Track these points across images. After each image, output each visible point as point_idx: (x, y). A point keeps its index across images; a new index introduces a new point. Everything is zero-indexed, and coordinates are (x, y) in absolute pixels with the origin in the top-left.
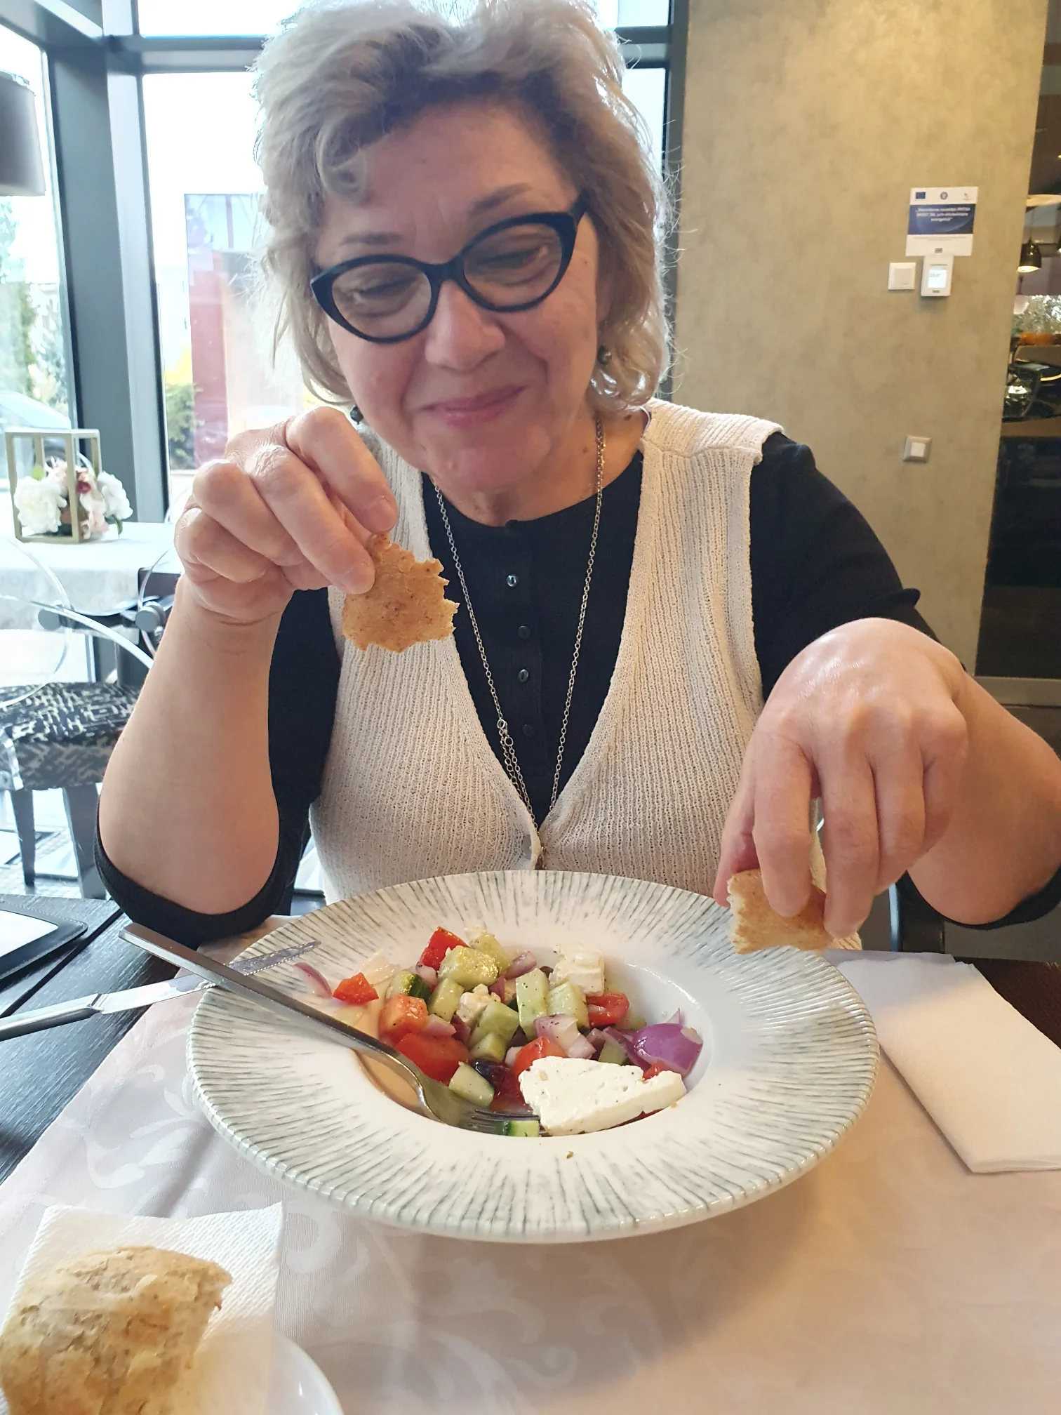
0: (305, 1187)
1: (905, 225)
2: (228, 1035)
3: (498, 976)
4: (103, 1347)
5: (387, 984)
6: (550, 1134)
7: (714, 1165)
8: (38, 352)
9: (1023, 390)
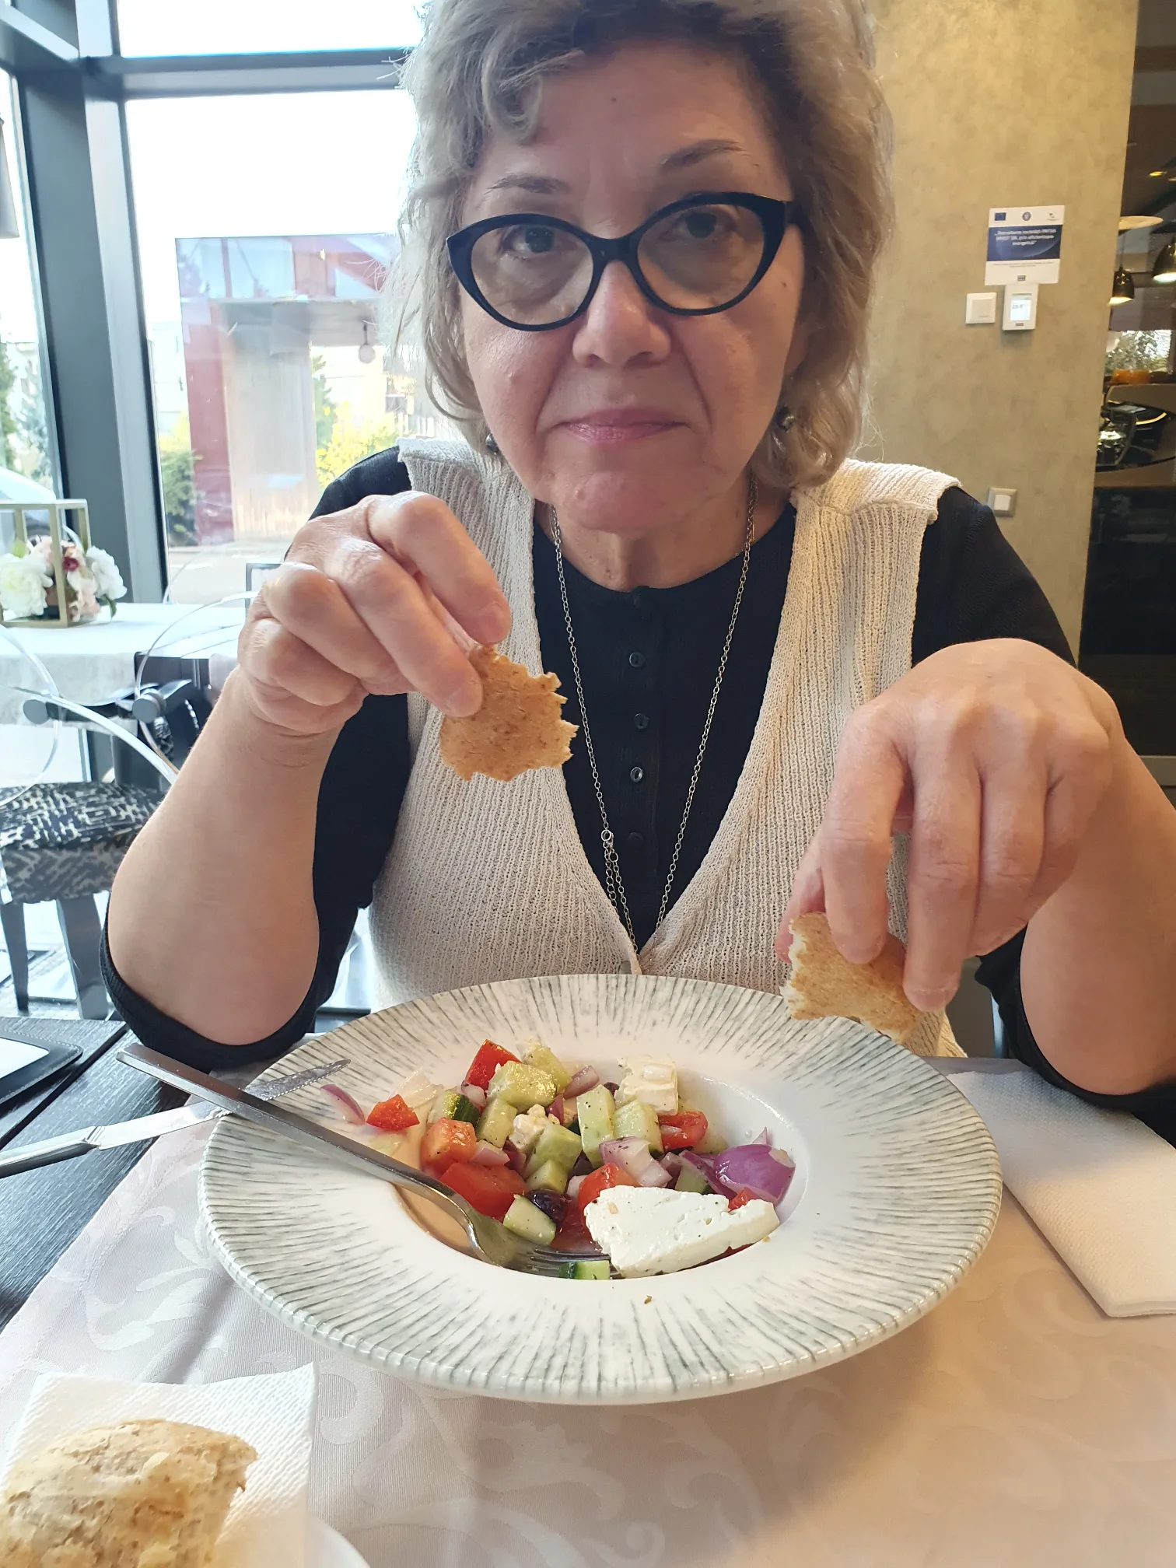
0: (341, 1345)
1: (984, 251)
2: (246, 1170)
3: (556, 1095)
4: (107, 1538)
5: (429, 1106)
6: (623, 1275)
7: (817, 1308)
8: (19, 420)
9: (1116, 436)
